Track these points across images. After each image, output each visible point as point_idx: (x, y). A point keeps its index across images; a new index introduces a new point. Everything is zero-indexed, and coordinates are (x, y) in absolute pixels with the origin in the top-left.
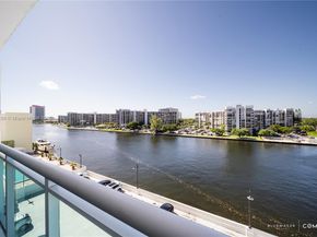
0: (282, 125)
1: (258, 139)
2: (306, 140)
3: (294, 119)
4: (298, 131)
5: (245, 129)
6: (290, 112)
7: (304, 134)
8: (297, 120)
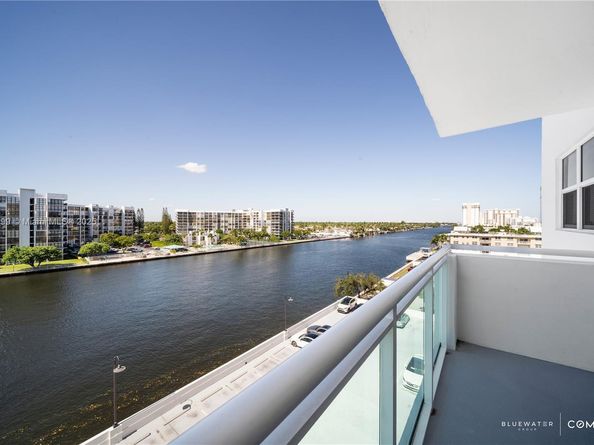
0: (119, 233)
1: (79, 262)
2: (151, 254)
3: (135, 224)
4: (140, 241)
5: (46, 246)
6: (130, 213)
7: (148, 245)
8: (139, 224)
